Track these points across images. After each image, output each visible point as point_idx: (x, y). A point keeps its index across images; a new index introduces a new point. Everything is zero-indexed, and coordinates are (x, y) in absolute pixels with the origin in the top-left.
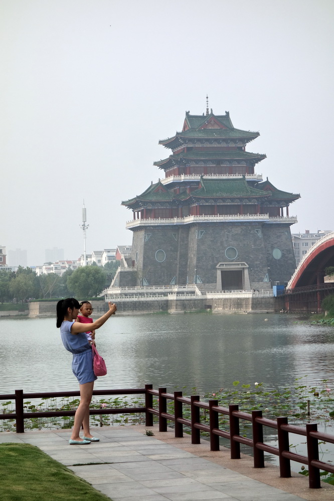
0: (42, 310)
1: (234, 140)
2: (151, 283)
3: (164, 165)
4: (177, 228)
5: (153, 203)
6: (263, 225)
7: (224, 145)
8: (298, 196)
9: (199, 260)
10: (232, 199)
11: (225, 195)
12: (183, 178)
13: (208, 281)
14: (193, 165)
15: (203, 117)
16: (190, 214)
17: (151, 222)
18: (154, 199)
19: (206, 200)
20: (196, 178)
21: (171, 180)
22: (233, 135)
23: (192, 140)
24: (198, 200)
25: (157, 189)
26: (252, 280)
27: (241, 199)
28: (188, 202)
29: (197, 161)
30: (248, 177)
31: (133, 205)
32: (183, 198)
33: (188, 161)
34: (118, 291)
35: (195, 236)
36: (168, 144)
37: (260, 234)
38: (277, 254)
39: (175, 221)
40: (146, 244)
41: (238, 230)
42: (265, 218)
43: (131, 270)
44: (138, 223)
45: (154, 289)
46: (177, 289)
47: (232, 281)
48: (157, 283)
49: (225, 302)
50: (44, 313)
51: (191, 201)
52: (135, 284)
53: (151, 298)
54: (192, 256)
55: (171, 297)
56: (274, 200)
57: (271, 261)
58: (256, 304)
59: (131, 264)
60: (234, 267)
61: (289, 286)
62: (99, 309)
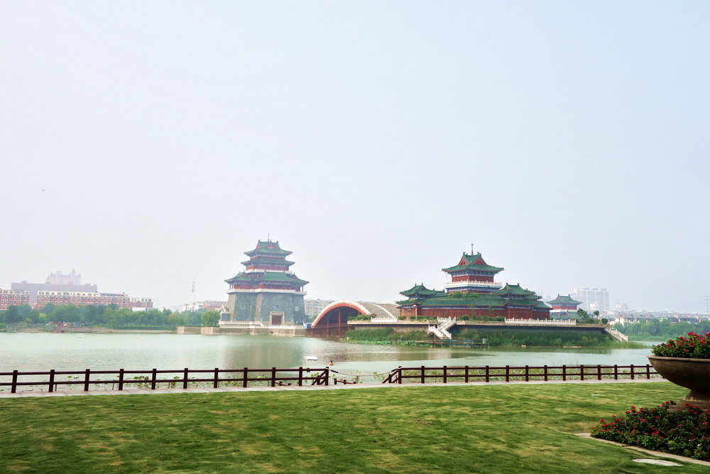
0: (185, 330)
1: (280, 255)
2: (238, 320)
3: (246, 264)
4: (251, 294)
5: (241, 281)
6: (292, 295)
7: (276, 256)
8: (308, 282)
9: (262, 309)
10: (279, 282)
11: (276, 280)
12: (256, 271)
13: (265, 320)
14: (261, 265)
15: (266, 243)
16: (258, 288)
17: (239, 290)
18: (241, 280)
19: (267, 282)
20: (263, 271)
21: (250, 271)
22: (280, 252)
23: (261, 253)
24: (263, 281)
25: (244, 275)
26: (286, 321)
27: (283, 282)
29: (263, 263)
30: (286, 272)
31: (230, 282)
32: (256, 280)
33: (259, 263)
34: (223, 323)
35: (260, 300)
36: (249, 254)
37: (291, 299)
38: (297, 309)
39: (251, 291)
40: (236, 301)
41: (281, 297)
42: (293, 291)
43: (228, 313)
44: (233, 290)
45: (240, 323)
46: (251, 323)
47: (277, 320)
48: (240, 320)
49: (279, 331)
50: (187, 332)
51: (260, 282)
52: (229, 320)
53: (242, 327)
54: (259, 308)
55: (251, 327)
56: (297, 284)
57: (294, 312)
58: (297, 332)
59: (228, 310)
60: (278, 314)
61: (313, 324)
62: (217, 331)
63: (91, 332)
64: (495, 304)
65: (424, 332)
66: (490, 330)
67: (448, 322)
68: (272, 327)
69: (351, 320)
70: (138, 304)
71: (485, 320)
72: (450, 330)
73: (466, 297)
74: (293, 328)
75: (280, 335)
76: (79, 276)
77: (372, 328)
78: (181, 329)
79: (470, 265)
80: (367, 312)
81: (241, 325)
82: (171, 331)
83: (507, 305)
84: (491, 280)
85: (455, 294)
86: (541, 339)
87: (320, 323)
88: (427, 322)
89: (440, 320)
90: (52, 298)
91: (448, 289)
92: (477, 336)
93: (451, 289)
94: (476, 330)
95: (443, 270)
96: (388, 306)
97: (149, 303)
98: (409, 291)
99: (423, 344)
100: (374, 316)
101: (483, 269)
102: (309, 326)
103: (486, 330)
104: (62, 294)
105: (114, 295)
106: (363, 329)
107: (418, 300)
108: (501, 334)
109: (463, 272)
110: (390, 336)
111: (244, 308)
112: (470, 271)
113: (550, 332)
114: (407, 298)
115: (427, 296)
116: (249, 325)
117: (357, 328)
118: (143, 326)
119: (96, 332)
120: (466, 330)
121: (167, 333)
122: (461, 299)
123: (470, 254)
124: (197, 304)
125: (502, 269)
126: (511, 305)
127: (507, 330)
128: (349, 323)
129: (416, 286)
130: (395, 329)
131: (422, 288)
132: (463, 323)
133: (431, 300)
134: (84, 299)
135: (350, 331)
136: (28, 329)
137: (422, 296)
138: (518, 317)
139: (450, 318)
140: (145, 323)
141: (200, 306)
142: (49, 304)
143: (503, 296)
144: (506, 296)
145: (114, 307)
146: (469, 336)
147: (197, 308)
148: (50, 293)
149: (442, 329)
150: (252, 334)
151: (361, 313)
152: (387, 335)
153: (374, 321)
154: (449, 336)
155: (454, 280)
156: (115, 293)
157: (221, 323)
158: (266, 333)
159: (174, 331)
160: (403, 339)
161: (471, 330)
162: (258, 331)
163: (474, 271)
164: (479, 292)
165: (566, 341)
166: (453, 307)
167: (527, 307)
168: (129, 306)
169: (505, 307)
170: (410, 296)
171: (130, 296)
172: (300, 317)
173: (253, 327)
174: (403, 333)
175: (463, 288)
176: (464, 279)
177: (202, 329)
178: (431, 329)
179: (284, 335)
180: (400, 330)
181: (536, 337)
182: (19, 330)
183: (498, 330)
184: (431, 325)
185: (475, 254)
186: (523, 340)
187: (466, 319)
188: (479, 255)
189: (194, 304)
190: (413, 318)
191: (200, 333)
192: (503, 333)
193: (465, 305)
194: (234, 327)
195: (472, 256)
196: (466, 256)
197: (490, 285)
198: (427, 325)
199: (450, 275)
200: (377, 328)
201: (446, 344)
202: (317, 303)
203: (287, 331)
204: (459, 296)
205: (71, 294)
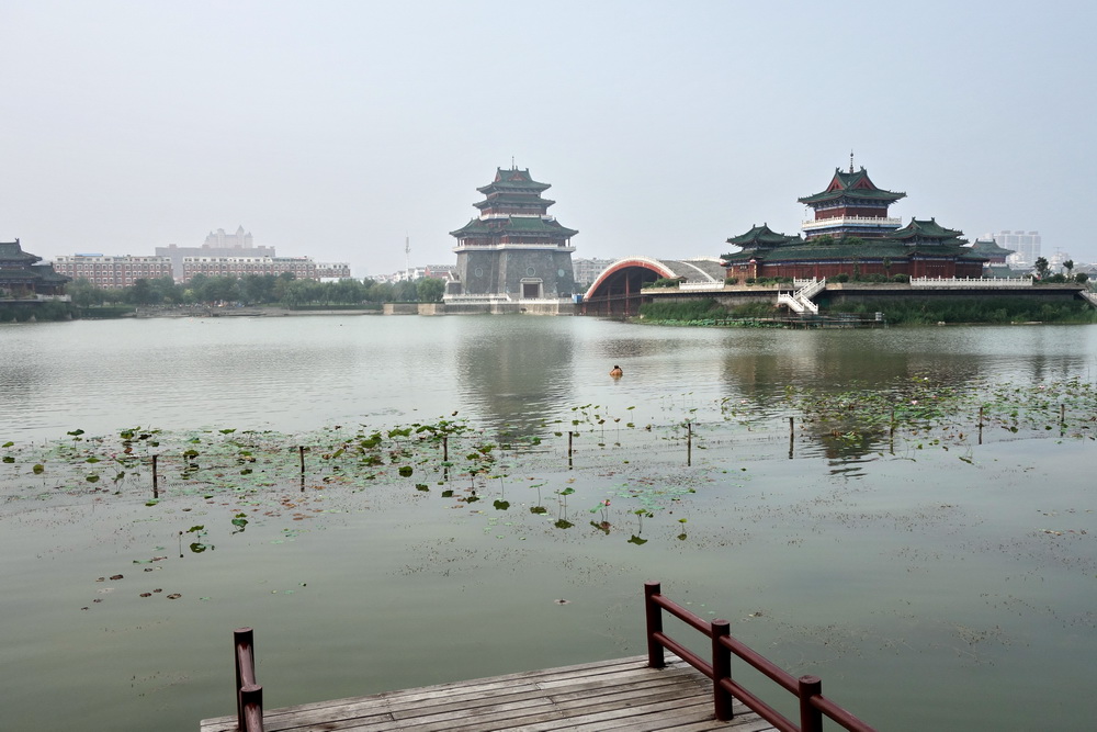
0: (395, 310)
1: (532, 190)
2: (473, 292)
3: (480, 206)
4: (491, 252)
5: (474, 234)
6: (554, 252)
7: (525, 193)
8: (577, 232)
9: (507, 275)
10: (532, 233)
11: (527, 229)
12: (496, 216)
13: (514, 291)
14: (503, 206)
15: (509, 172)
16: (500, 242)
17: (473, 247)
18: (474, 231)
19: (514, 233)
20: (507, 216)
21: (487, 217)
22: (532, 186)
23: (503, 189)
24: (508, 232)
25: (476, 224)
26: (545, 292)
27: (538, 233)
28: (500, 234)
29: (506, 204)
30: (543, 217)
31: (458, 235)
32: (496, 231)
33: (501, 203)
34: (451, 297)
35: (504, 260)
36: (484, 190)
37: (551, 259)
38: (561, 273)
39: (490, 247)
40: (469, 263)
41: (536, 255)
42: (555, 247)
43: (457, 281)
44: (463, 248)
45: (476, 296)
46: (492, 296)
47: (531, 291)
48: (476, 292)
49: (535, 307)
50: (397, 311)
51: (502, 233)
52: (459, 292)
53: (478, 303)
54: (503, 275)
55: (492, 302)
56: (561, 234)
57: (558, 279)
58: (562, 308)
59: (457, 277)
60: (533, 281)
61: (586, 296)
62: (441, 310)
63: (258, 315)
64: (892, 254)
65: (770, 304)
66: (884, 299)
67: (811, 286)
68: (523, 302)
69: (646, 287)
70: (330, 273)
71: (878, 281)
72: (815, 299)
73: (840, 244)
74: (556, 302)
75: (537, 313)
76: (249, 235)
77: (682, 300)
78: (389, 308)
79: (847, 190)
80: (672, 275)
81: (476, 299)
82: (374, 311)
83: (913, 255)
84: (883, 214)
85: (820, 239)
86: (972, 310)
87: (595, 294)
88: (777, 287)
89: (797, 283)
90: (204, 267)
91: (808, 232)
92: (862, 308)
93: (813, 231)
94: (859, 299)
95: (800, 200)
96: (705, 264)
97: (345, 270)
98: (743, 237)
99: (771, 323)
100: (684, 280)
101: (869, 196)
102: (579, 298)
103: (876, 298)
104: (218, 261)
105: (292, 260)
106: (666, 300)
107: (759, 251)
108: (903, 304)
109: (837, 201)
110: (711, 312)
111: (481, 273)
112: (847, 200)
113: (986, 298)
114: (740, 249)
115: (773, 245)
116: (488, 300)
117: (655, 300)
118: (331, 303)
119: (265, 316)
120: (843, 299)
121: (369, 314)
122: (833, 248)
123: (847, 171)
124: (416, 271)
125: (903, 195)
126: (919, 255)
127: (913, 297)
128: (643, 292)
129: (754, 228)
130: (719, 300)
131: (766, 231)
132: (838, 286)
133: (780, 250)
134: (248, 267)
135: (644, 304)
136: (167, 313)
137: (764, 244)
138: (933, 274)
139: (815, 279)
140: (335, 300)
141: (420, 273)
142: (199, 276)
143: (904, 240)
144: (911, 239)
145: (288, 276)
146: (850, 309)
147: (416, 276)
148: (201, 260)
149: (801, 298)
150: (495, 312)
151: (661, 277)
152: (706, 310)
153: (684, 288)
154: (814, 309)
155: (819, 216)
156: (294, 257)
157: (446, 297)
158: (516, 311)
159: (379, 311)
160: (735, 316)
161: (851, 298)
162: (502, 308)
163: (855, 200)
164: (862, 235)
165: (1015, 314)
166: (819, 261)
167: (946, 257)
168: (316, 276)
169: (909, 259)
170: (744, 245)
171: (315, 261)
172: (565, 286)
173: (496, 302)
174: (733, 307)
175: (834, 228)
176: (837, 214)
177: (420, 307)
178: (783, 299)
179: (542, 313)
180: (728, 302)
181: (963, 308)
182: (154, 315)
183: (897, 298)
184: (783, 292)
185: (857, 170)
186: (941, 314)
187: (843, 280)
188: (864, 172)
189: (412, 270)
190: (750, 281)
191: (417, 313)
192: (906, 301)
193: (840, 257)
194: (467, 303)
195: (851, 175)
196: (840, 175)
197: (882, 222)
198: (776, 292)
199: (812, 209)
200: (689, 299)
201: (808, 322)
202: (592, 264)
203: (547, 308)
204: (829, 242)
205: (231, 260)
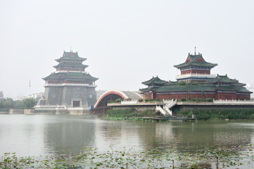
0: (14, 112)
1: (79, 60)
2: (50, 104)
3: (56, 67)
4: (59, 87)
5: (52, 79)
6: (87, 87)
7: (75, 62)
9: (66, 97)
10: (77, 79)
11: (75, 77)
12: (62, 71)
13: (69, 104)
14: (65, 67)
15: (69, 53)
16: (64, 83)
17: (51, 85)
18: (52, 77)
19: (69, 79)
20: (66, 71)
21: (58, 72)
23: (65, 60)
24: (67, 78)
25: (54, 74)
26: (83, 104)
27: (80, 79)
28: (63, 79)
29: (67, 66)
30: (83, 72)
31: (46, 79)
32: (62, 78)
33: (64, 66)
34: (39, 106)
35: (65, 90)
36: (58, 61)
37: (86, 90)
38: (91, 96)
39: (59, 85)
40: (49, 92)
41: (79, 88)
42: (87, 85)
43: (44, 100)
44: (47, 85)
45: (51, 106)
46: (58, 106)
47: (76, 104)
49: (78, 111)
50: (15, 112)
52: (44, 104)
53: (52, 109)
54: (64, 97)
55: (56, 109)
56: (90, 80)
57: (89, 99)
58: (84, 112)
59: (44, 98)
60: (77, 100)
61: (95, 106)
62: (33, 112)
65: (154, 111)
66: (202, 109)
67: (170, 103)
68: (71, 109)
71: (199, 101)
73: (189, 85)
75: (74, 114)
77: (123, 108)
78: (11, 111)
79: (193, 62)
83: (217, 90)
84: (209, 73)
85: (182, 83)
86: (241, 114)
87: (99, 106)
88: (156, 103)
89: (165, 102)
91: (178, 80)
93: (180, 79)
94: (191, 109)
101: (202, 65)
102: (92, 107)
103: (199, 109)
106: (117, 108)
107: (154, 88)
108: (210, 111)
109: (188, 67)
110: (132, 114)
111: (55, 96)
112: (192, 66)
115: (160, 85)
117: (113, 109)
123: (194, 54)
125: (217, 65)
126: (220, 90)
130: (136, 109)
131: (157, 79)
133: (162, 87)
137: (157, 84)
139: (173, 100)
143: (214, 84)
144: (216, 83)
146: (186, 113)
150: (57, 113)
152: (130, 113)
153: (123, 103)
154: (171, 113)
155: (183, 73)
157: (37, 106)
161: (188, 109)
163: (196, 66)
164: (199, 81)
166: (178, 92)
167: (232, 91)
172: (92, 102)
174: (141, 112)
175: (187, 78)
176: (188, 72)
177: (25, 110)
180: (140, 110)
181: (237, 113)
183: (208, 109)
184: (158, 106)
185: (197, 54)
186: (227, 116)
188: (200, 55)
191: (23, 113)
192: (212, 110)
193: (186, 90)
194: (45, 109)
195: (195, 56)
196: (190, 56)
197: (208, 76)
198: (156, 106)
199: (179, 70)
200: (125, 108)
